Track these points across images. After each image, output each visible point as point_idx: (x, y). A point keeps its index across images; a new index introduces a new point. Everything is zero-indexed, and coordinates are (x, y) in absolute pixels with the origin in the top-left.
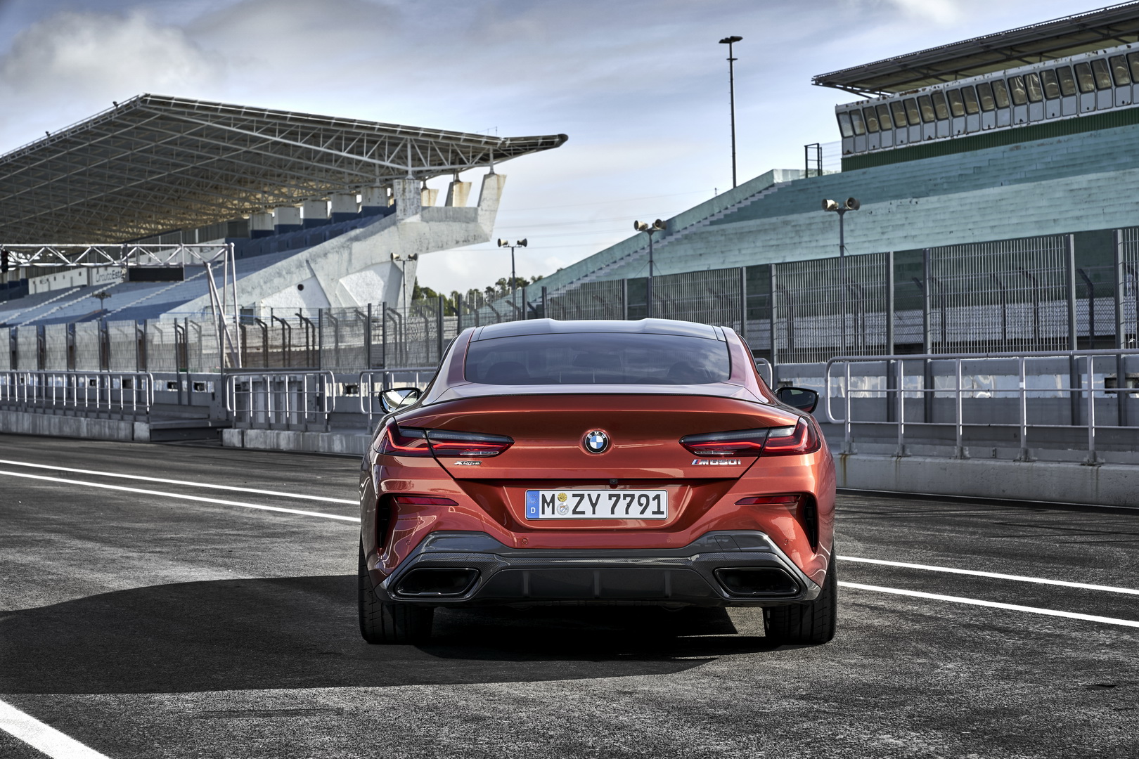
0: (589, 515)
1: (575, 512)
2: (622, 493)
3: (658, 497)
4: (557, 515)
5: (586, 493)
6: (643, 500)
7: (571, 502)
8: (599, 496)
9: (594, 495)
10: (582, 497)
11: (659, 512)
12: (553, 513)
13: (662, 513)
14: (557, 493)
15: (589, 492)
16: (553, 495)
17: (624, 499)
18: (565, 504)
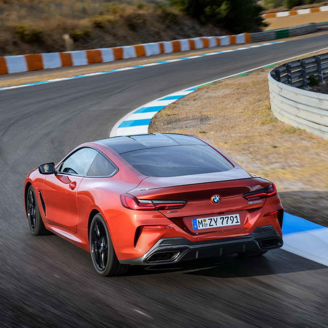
0: (215, 226)
1: (210, 225)
2: (224, 217)
3: (236, 217)
4: (204, 227)
5: (212, 218)
6: (232, 218)
7: (208, 222)
8: (217, 218)
9: (215, 218)
10: (211, 219)
11: (238, 222)
12: (203, 227)
13: (239, 222)
14: (203, 219)
15: (213, 218)
16: (202, 220)
17: (226, 218)
18: (206, 223)
